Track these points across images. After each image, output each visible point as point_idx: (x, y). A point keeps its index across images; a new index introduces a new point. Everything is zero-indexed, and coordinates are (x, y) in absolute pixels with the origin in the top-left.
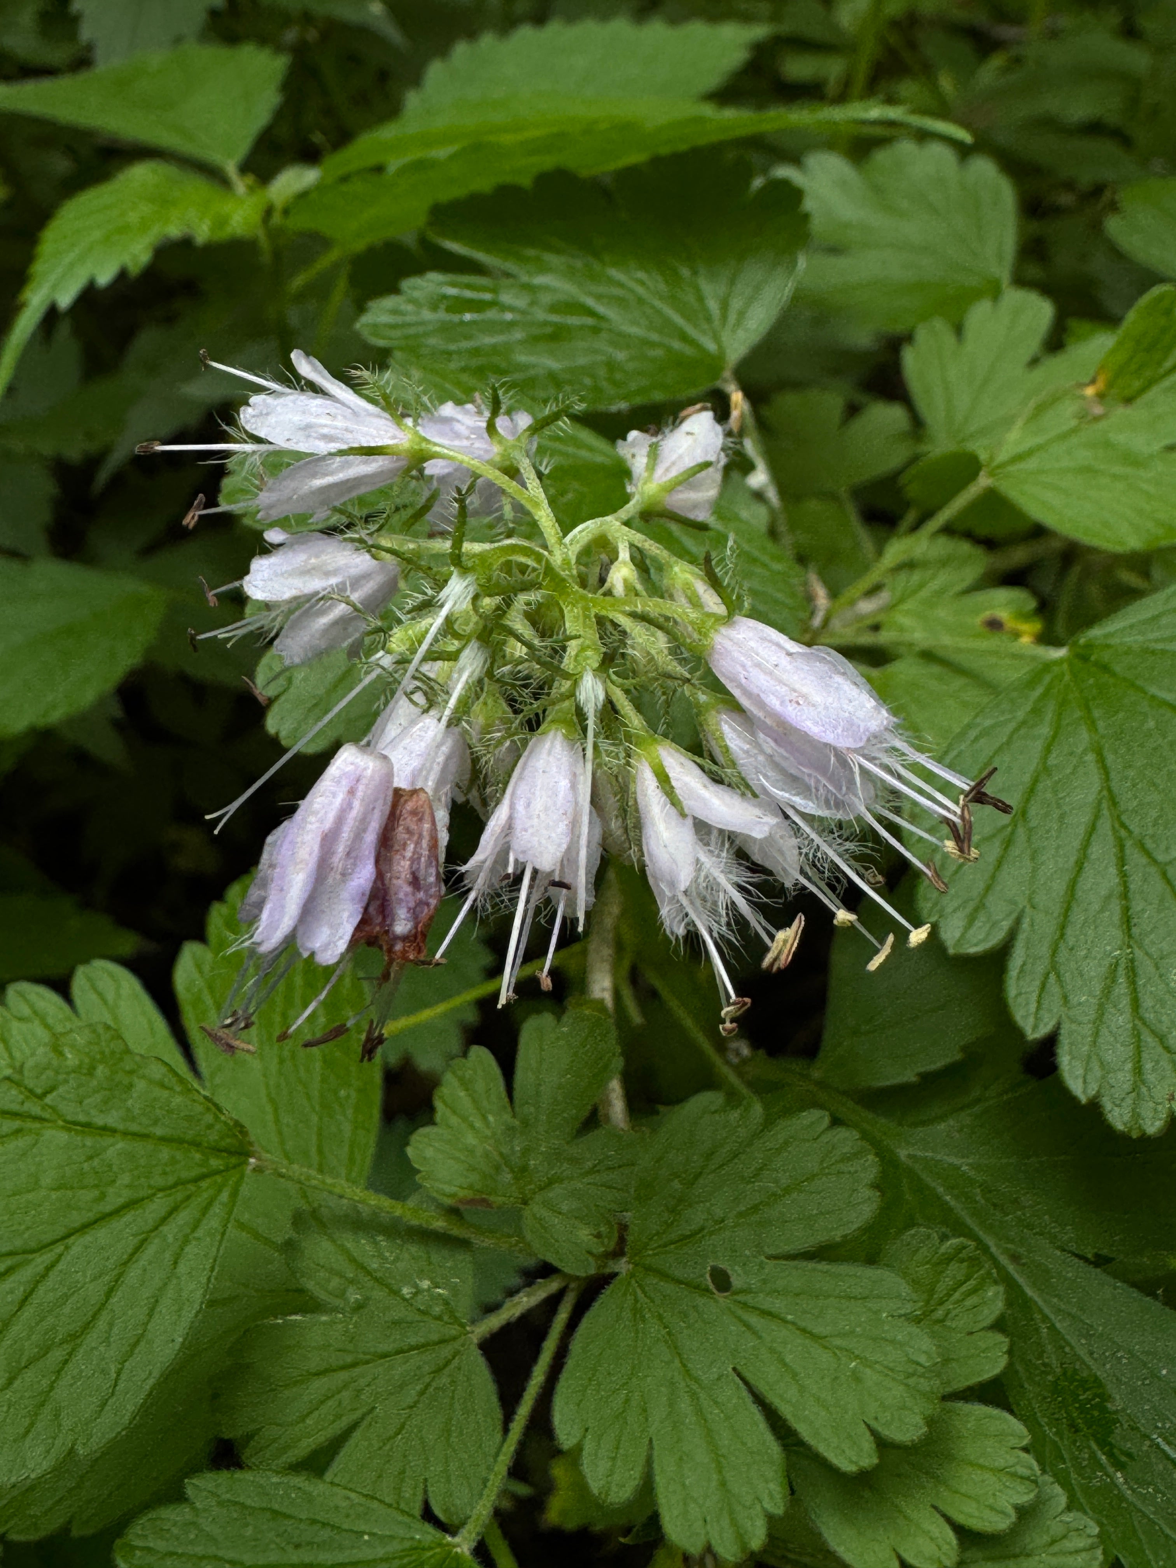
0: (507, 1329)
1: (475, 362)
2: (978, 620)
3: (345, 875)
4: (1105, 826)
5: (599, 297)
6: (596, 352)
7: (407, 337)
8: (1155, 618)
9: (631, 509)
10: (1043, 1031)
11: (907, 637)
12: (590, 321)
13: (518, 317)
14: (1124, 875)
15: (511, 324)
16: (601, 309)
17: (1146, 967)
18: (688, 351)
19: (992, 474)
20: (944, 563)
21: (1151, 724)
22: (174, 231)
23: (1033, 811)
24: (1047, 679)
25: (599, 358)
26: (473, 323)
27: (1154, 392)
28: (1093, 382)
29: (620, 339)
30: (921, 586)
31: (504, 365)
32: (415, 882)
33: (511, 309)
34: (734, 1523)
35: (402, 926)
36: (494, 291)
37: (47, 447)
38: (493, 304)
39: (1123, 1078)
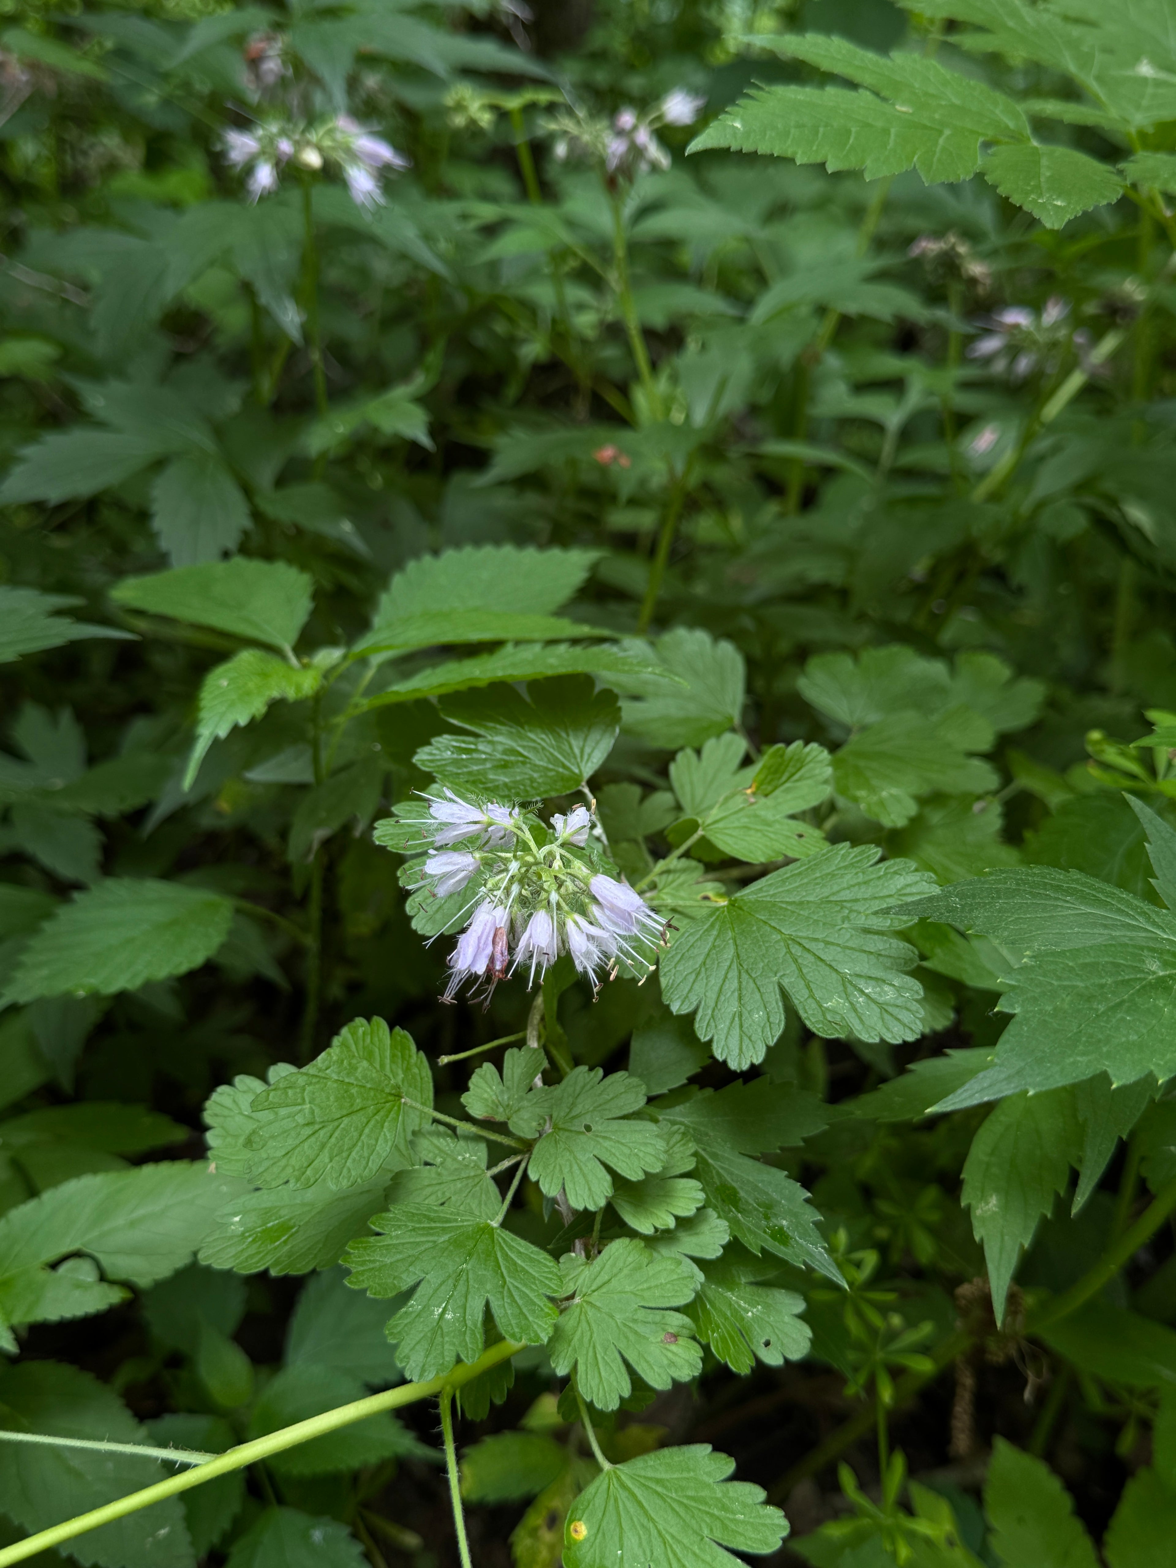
0: (500, 1173)
1: (472, 778)
2: (699, 897)
3: (484, 950)
4: (735, 966)
5: (524, 747)
6: (526, 774)
7: (438, 766)
8: (761, 889)
9: (559, 842)
10: (707, 1039)
11: (665, 903)
12: (520, 759)
13: (488, 756)
14: (740, 983)
15: (485, 760)
16: (526, 753)
17: (746, 1014)
18: (566, 772)
19: (703, 830)
20: (684, 870)
21: (755, 928)
22: (275, 694)
23: (708, 962)
24: (717, 913)
25: (527, 776)
26: (467, 759)
27: (777, 792)
28: (750, 787)
29: (535, 768)
30: (673, 882)
31: (484, 780)
32: (502, 954)
33: (484, 753)
34: (593, 1200)
35: (498, 967)
36: (475, 744)
37: (90, 807)
38: (476, 751)
39: (736, 1052)
